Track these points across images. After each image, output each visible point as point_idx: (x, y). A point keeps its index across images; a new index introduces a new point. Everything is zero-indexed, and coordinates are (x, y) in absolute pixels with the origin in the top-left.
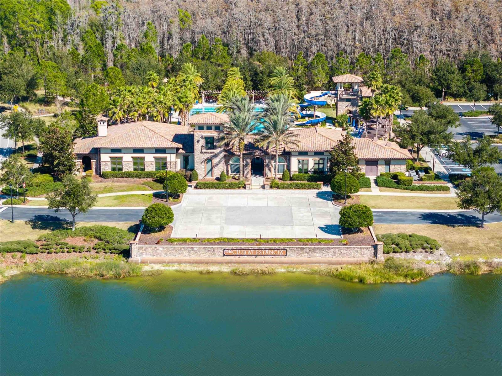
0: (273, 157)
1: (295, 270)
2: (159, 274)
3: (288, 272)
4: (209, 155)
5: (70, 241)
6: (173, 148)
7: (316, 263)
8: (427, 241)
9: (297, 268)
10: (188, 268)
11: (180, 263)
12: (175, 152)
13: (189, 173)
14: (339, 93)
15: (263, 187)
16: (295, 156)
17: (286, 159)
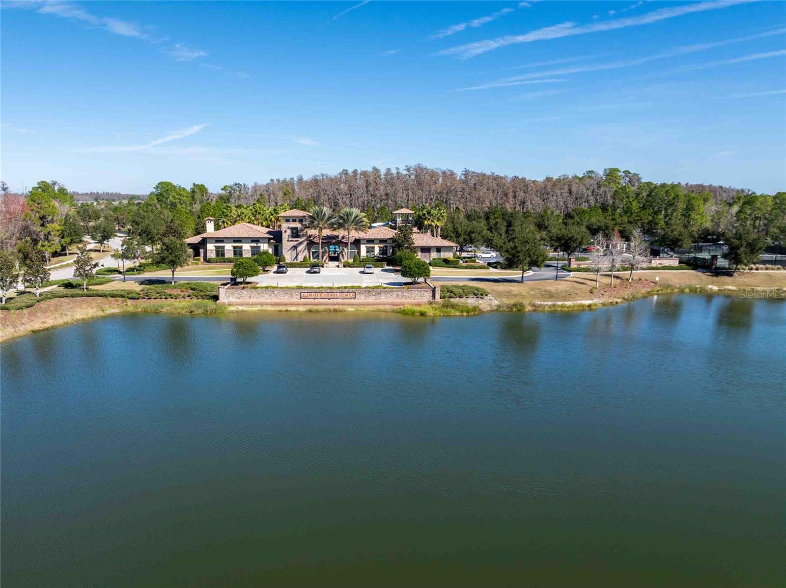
0: (346, 244)
1: (362, 309)
2: (243, 312)
3: (357, 310)
4: (295, 243)
5: (168, 291)
6: (265, 238)
7: (381, 304)
8: (477, 289)
9: (364, 308)
10: (269, 308)
11: (262, 304)
12: (267, 241)
13: (278, 258)
14: (398, 222)
15: (338, 266)
16: (364, 244)
17: (357, 247)
